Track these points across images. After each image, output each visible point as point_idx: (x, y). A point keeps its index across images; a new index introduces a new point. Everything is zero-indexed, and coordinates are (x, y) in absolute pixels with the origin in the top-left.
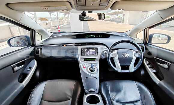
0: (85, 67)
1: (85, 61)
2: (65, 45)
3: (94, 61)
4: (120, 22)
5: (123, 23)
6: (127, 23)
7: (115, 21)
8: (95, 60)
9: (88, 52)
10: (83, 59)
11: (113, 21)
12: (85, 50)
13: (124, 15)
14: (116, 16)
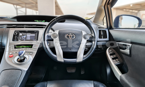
1: (15, 48)
3: (29, 49)
8: (32, 47)
9: (25, 36)
10: (13, 46)
12: (21, 34)
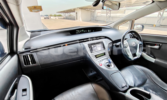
0: (101, 64)
1: (97, 58)
2: (66, 44)
3: (105, 56)
4: (74, 19)
5: (77, 21)
6: (81, 20)
7: (68, 19)
9: (96, 47)
10: (95, 56)
11: (67, 18)
12: (92, 46)
13: (77, 13)
14: (69, 14)
